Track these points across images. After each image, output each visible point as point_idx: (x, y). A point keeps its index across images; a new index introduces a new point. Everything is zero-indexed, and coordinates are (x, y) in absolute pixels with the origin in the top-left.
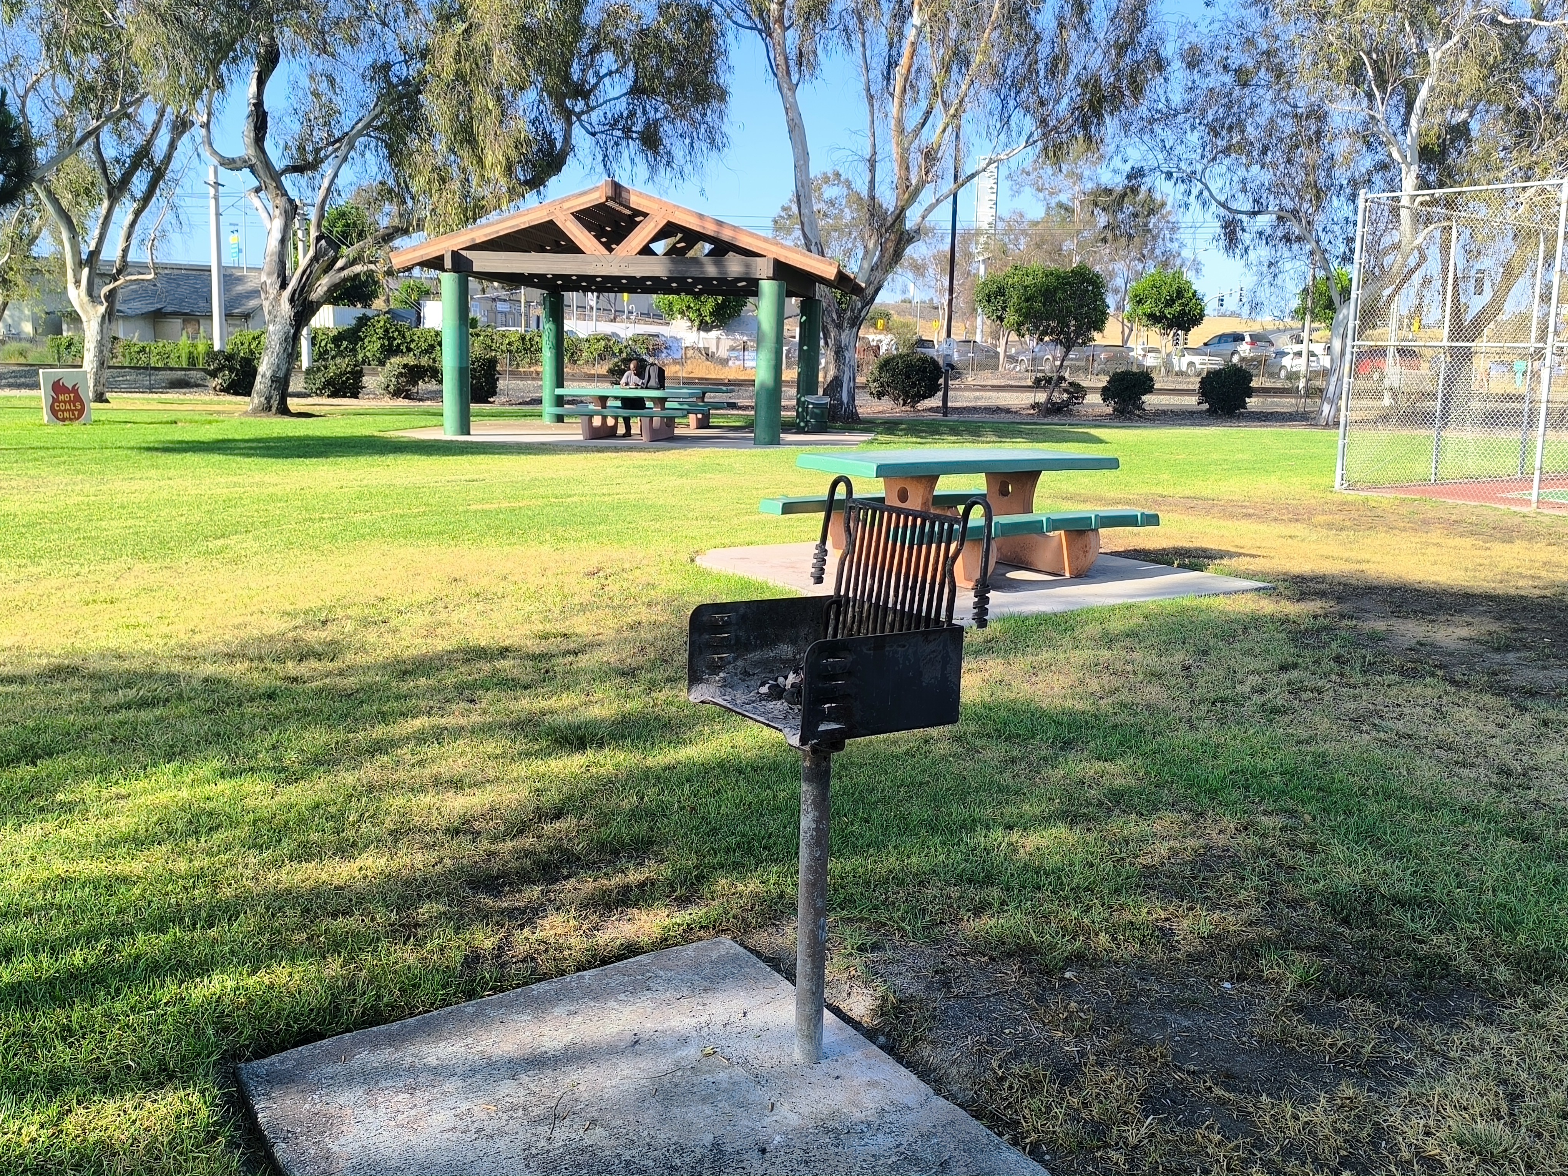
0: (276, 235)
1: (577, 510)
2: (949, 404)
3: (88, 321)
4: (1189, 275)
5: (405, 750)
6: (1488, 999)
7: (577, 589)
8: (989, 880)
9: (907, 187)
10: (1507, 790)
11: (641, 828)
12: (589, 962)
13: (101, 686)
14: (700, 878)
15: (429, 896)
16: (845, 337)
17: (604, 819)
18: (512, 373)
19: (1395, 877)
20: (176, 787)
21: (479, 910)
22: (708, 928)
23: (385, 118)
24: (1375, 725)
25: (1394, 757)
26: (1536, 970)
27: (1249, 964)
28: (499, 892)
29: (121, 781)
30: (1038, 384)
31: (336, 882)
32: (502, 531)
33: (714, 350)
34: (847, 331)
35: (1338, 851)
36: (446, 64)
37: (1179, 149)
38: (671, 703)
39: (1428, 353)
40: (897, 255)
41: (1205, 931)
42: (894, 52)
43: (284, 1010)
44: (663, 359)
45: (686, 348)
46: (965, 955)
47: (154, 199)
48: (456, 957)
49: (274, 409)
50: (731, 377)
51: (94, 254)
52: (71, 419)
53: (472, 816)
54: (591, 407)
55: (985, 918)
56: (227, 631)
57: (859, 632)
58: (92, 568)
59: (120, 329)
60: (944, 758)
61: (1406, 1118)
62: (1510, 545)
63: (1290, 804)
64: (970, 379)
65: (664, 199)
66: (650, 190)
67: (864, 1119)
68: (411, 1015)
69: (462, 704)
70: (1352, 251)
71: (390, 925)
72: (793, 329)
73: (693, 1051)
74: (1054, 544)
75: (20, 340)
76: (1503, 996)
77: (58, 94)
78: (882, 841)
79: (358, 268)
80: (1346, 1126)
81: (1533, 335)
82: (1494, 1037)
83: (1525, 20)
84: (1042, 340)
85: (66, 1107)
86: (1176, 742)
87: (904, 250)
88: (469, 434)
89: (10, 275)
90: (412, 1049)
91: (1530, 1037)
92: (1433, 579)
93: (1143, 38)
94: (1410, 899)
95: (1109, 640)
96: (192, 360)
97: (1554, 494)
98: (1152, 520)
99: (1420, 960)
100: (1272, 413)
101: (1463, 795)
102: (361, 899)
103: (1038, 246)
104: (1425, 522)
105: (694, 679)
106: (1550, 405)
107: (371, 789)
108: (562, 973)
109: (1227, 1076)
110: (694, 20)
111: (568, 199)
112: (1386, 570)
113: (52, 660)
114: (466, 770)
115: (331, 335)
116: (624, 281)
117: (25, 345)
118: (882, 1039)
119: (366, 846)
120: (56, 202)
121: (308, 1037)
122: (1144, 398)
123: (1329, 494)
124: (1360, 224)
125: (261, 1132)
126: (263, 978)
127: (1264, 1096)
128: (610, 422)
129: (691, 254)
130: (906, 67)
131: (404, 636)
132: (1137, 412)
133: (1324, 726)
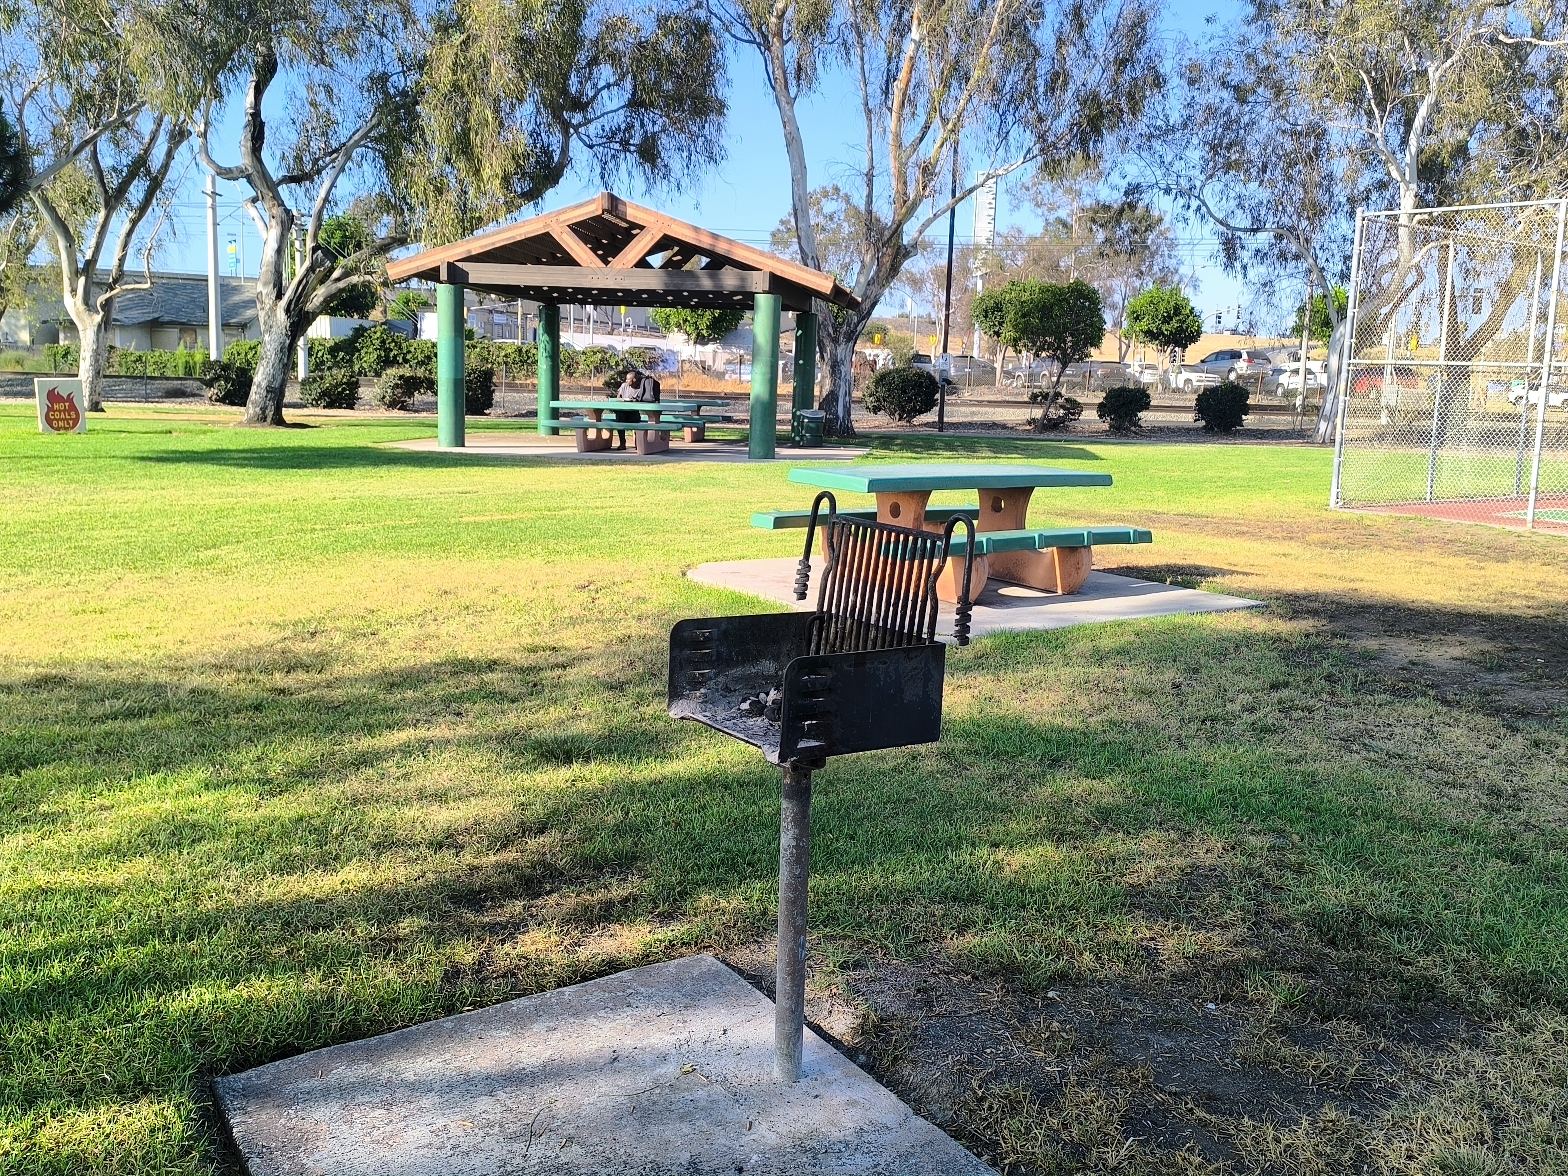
0: (273, 245)
1: (569, 523)
2: (945, 419)
3: (84, 330)
4: (1187, 292)
5: (391, 763)
6: (1475, 1022)
7: (568, 602)
8: (973, 898)
9: (905, 202)
10: (1497, 811)
11: (626, 844)
12: (570, 978)
13: (88, 696)
14: (683, 894)
15: (410, 911)
16: (841, 351)
17: (588, 834)
18: (508, 385)
19: (1382, 898)
20: (160, 799)
21: (460, 924)
22: (690, 944)
23: (382, 129)
24: (1365, 745)
25: (1382, 777)
26: (1523, 993)
27: (1233, 985)
28: (482, 907)
29: (105, 792)
30: (1034, 399)
31: (317, 896)
32: (494, 543)
33: (711, 363)
34: (843, 346)
35: (1325, 872)
36: (443, 75)
37: (1178, 165)
38: (659, 718)
39: (1426, 371)
40: (894, 270)
41: (1190, 950)
42: (893, 66)
43: (262, 1024)
44: (659, 372)
45: (683, 361)
46: (948, 973)
47: (150, 208)
48: (435, 973)
49: (269, 420)
50: (728, 391)
51: (90, 264)
52: (65, 429)
53: (456, 830)
54: (586, 419)
55: (968, 937)
56: (215, 642)
57: (842, 648)
58: (82, 577)
59: (116, 339)
60: (931, 774)
61: (1388, 1141)
62: (1504, 565)
63: (1278, 824)
64: (966, 394)
65: (661, 212)
66: (647, 203)
67: (842, 1138)
68: (390, 1030)
69: (449, 718)
70: (1349, 268)
71: (371, 939)
72: (789, 342)
73: (672, 1069)
74: (1047, 560)
75: (17, 348)
76: (1489, 1019)
77: (55, 102)
78: (867, 857)
79: (354, 279)
80: (1328, 1150)
81: (1530, 354)
82: (1479, 1060)
83: (1526, 39)
84: (1038, 356)
85: (40, 1120)
86: (1164, 760)
87: (901, 264)
88: (463, 446)
89: (6, 284)
90: (389, 1065)
91: (1516, 1061)
92: (1426, 598)
93: (1141, 55)
94: (1397, 920)
95: (1099, 657)
96: (189, 370)
97: (1549, 513)
98: (1145, 537)
99: (1406, 982)
100: (1268, 431)
101: (1453, 816)
102: (342, 913)
103: (1036, 262)
104: (1420, 541)
105: (674, 694)
106: (1546, 425)
107: (355, 802)
108: (542, 989)
109: (1209, 1098)
110: (694, 34)
111: (564, 211)
112: (1380, 588)
113: (40, 669)
114: (450, 784)
115: (327, 345)
116: (620, 294)
117: (22, 353)
118: (862, 1058)
119: (349, 860)
120: (52, 211)
121: (286, 1051)
122: (1140, 414)
123: (1324, 512)
124: (1357, 242)
125: (236, 1146)
126: (242, 991)
127: (1246, 1119)
128: (605, 435)
129: (687, 267)
130: (904, 81)
131: (393, 648)
132: (1133, 429)
133: (1315, 746)
